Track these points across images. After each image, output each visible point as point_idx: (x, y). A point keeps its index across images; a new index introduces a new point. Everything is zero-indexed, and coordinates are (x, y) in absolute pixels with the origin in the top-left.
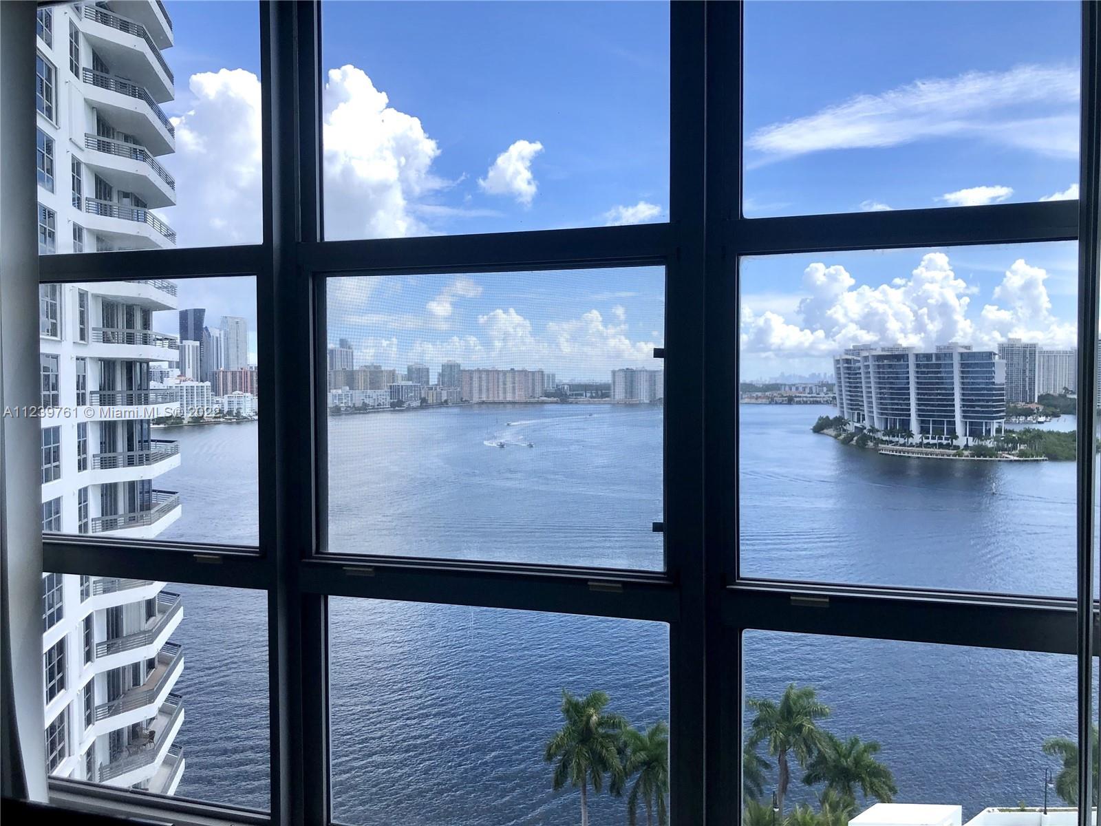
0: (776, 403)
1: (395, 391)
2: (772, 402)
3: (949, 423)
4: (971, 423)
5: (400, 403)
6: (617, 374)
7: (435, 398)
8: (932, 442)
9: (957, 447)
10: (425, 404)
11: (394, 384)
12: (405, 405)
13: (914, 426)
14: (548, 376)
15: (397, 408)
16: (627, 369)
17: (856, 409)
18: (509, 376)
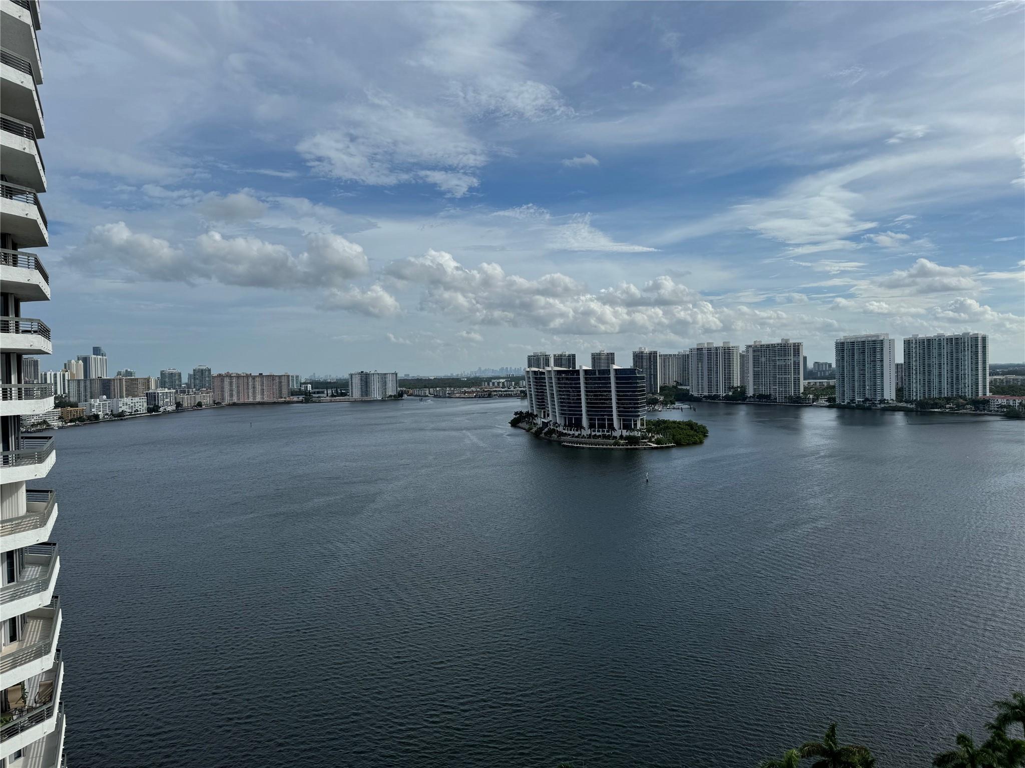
0: (480, 397)
1: (151, 398)
3: (609, 420)
4: (624, 420)
5: (157, 409)
6: (354, 377)
7: (189, 402)
8: (598, 434)
9: (615, 437)
10: (180, 408)
11: (150, 391)
12: (161, 409)
13: (585, 422)
14: (293, 378)
15: (154, 413)
16: (362, 372)
17: (543, 409)
18: (258, 379)
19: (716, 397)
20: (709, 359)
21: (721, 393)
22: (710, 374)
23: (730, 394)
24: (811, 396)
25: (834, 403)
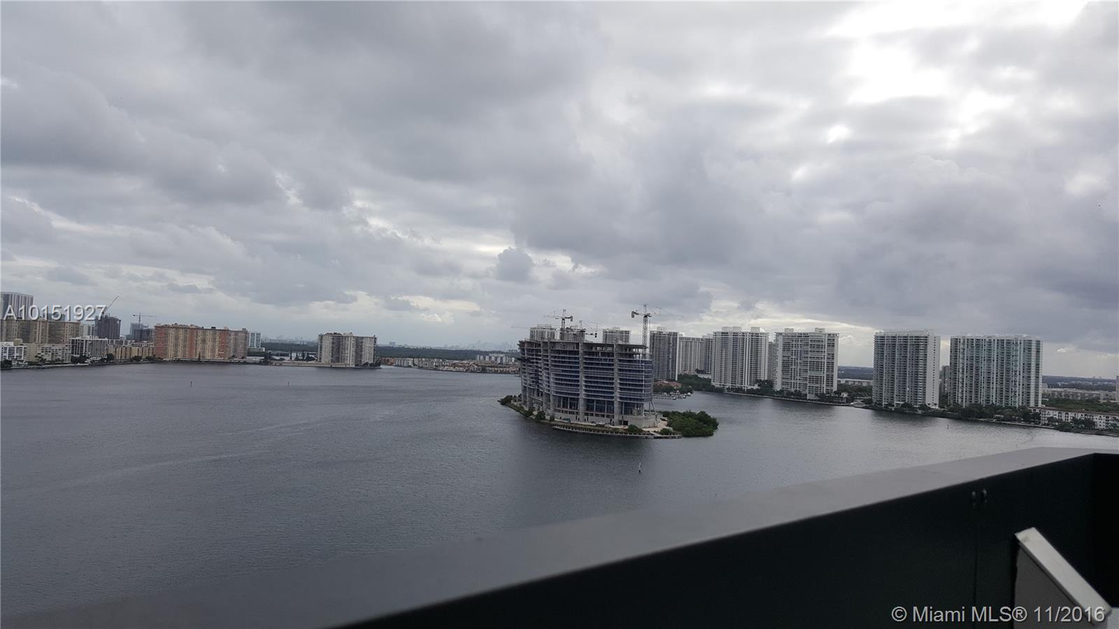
0: (472, 372)
1: (76, 345)
2: (469, 370)
3: (609, 402)
5: (82, 359)
6: (324, 338)
7: (123, 355)
10: (111, 360)
11: (77, 338)
12: (89, 361)
13: (581, 404)
14: (253, 334)
15: (79, 364)
16: (335, 333)
18: (209, 336)
19: (739, 390)
20: (735, 347)
21: (746, 385)
22: (734, 363)
23: (756, 387)
24: (845, 395)
25: (868, 404)
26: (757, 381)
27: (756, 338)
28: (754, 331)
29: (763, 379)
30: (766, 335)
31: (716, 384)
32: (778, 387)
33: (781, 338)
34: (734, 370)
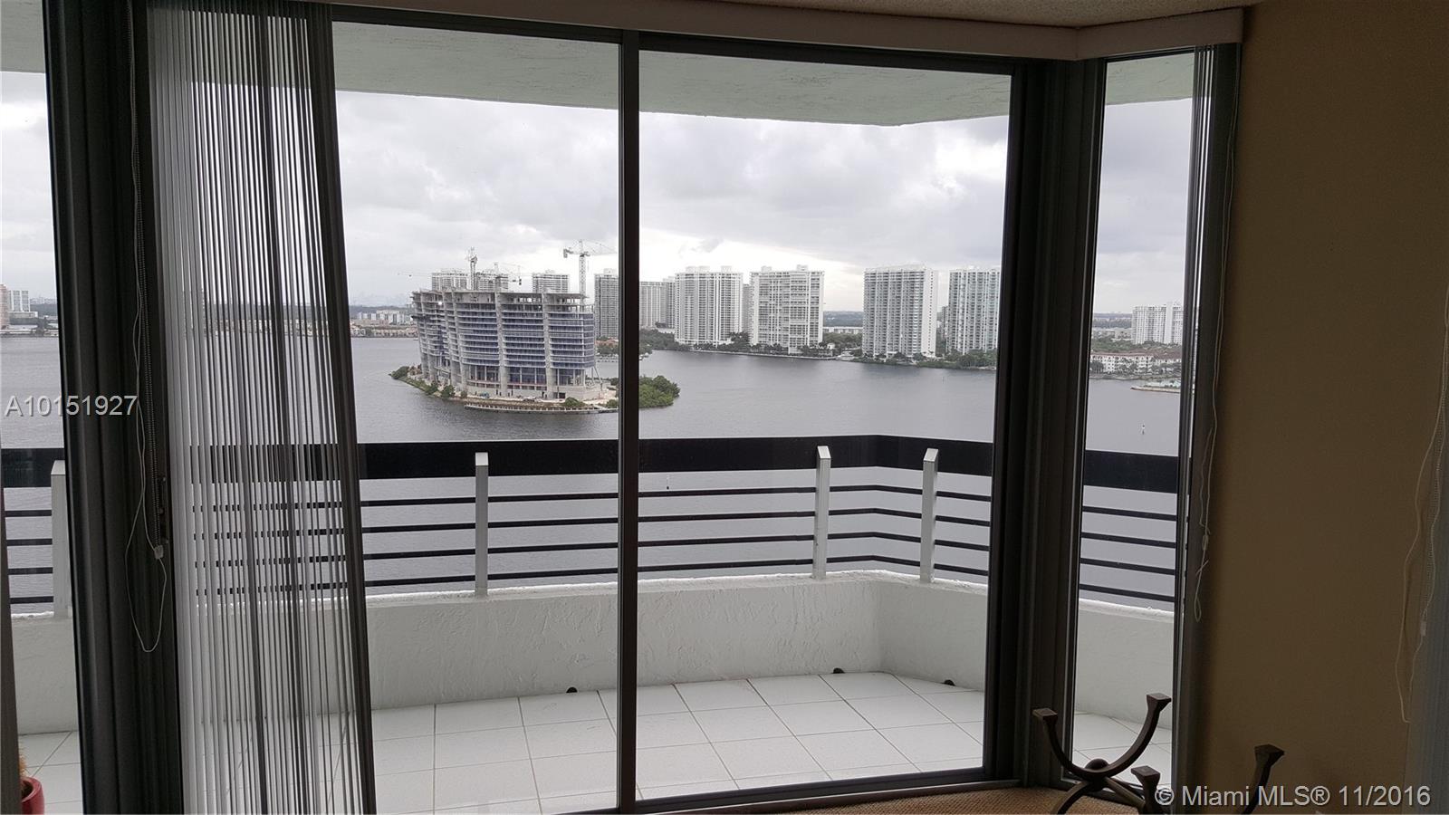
19: (709, 346)
20: (702, 292)
21: (717, 340)
22: (702, 313)
23: (729, 342)
24: (831, 346)
25: (859, 357)
26: (730, 334)
27: (727, 280)
28: (725, 272)
29: (736, 332)
30: (740, 275)
31: (680, 340)
32: (754, 341)
33: (757, 279)
34: (702, 322)
